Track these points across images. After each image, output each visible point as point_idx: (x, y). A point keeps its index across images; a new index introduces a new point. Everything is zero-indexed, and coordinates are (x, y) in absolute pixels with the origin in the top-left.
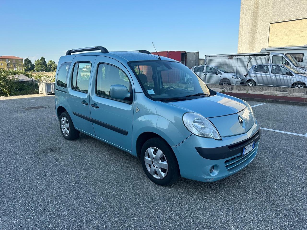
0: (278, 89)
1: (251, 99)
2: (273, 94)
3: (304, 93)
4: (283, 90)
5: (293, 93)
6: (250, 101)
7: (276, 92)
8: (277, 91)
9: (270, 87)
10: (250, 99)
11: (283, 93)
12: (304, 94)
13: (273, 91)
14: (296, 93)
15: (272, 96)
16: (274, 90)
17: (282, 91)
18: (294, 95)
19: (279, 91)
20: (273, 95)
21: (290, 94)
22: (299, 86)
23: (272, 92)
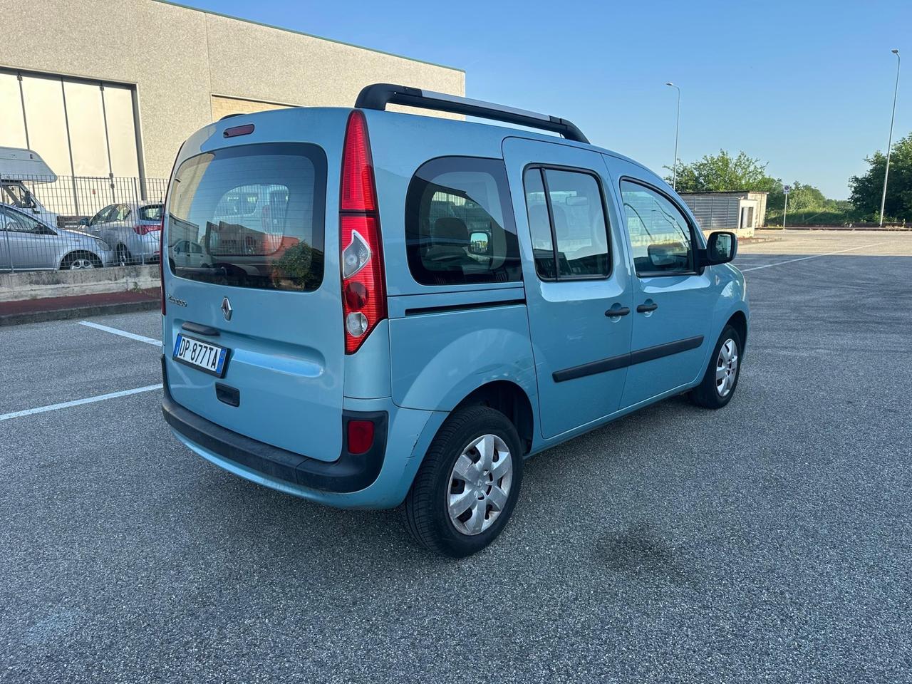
0: (34, 278)
1: (13, 317)
2: (22, 296)
3: (111, 280)
4: (50, 280)
5: (83, 284)
6: (11, 325)
7: (29, 287)
8: (31, 283)
9: (5, 275)
10: (9, 318)
11: (53, 286)
12: (110, 282)
13: (20, 285)
14: (90, 281)
15: (19, 301)
16: (22, 283)
17: (49, 283)
18: (86, 289)
19: (37, 283)
20: (24, 299)
21: (76, 289)
22: (81, 262)
23: (17, 289)
